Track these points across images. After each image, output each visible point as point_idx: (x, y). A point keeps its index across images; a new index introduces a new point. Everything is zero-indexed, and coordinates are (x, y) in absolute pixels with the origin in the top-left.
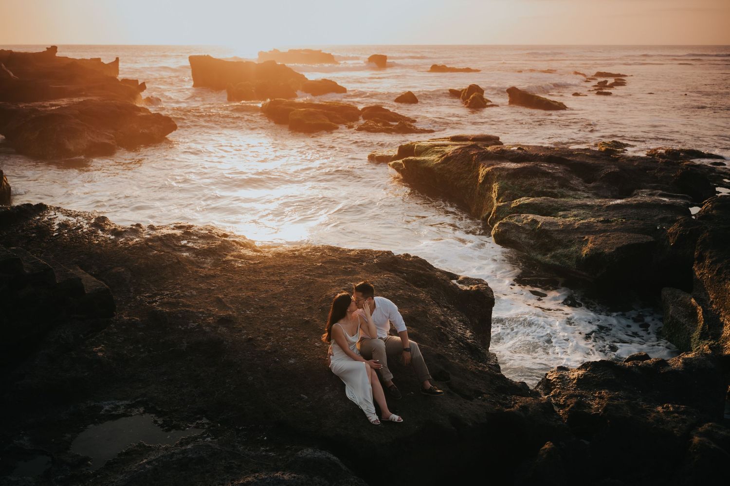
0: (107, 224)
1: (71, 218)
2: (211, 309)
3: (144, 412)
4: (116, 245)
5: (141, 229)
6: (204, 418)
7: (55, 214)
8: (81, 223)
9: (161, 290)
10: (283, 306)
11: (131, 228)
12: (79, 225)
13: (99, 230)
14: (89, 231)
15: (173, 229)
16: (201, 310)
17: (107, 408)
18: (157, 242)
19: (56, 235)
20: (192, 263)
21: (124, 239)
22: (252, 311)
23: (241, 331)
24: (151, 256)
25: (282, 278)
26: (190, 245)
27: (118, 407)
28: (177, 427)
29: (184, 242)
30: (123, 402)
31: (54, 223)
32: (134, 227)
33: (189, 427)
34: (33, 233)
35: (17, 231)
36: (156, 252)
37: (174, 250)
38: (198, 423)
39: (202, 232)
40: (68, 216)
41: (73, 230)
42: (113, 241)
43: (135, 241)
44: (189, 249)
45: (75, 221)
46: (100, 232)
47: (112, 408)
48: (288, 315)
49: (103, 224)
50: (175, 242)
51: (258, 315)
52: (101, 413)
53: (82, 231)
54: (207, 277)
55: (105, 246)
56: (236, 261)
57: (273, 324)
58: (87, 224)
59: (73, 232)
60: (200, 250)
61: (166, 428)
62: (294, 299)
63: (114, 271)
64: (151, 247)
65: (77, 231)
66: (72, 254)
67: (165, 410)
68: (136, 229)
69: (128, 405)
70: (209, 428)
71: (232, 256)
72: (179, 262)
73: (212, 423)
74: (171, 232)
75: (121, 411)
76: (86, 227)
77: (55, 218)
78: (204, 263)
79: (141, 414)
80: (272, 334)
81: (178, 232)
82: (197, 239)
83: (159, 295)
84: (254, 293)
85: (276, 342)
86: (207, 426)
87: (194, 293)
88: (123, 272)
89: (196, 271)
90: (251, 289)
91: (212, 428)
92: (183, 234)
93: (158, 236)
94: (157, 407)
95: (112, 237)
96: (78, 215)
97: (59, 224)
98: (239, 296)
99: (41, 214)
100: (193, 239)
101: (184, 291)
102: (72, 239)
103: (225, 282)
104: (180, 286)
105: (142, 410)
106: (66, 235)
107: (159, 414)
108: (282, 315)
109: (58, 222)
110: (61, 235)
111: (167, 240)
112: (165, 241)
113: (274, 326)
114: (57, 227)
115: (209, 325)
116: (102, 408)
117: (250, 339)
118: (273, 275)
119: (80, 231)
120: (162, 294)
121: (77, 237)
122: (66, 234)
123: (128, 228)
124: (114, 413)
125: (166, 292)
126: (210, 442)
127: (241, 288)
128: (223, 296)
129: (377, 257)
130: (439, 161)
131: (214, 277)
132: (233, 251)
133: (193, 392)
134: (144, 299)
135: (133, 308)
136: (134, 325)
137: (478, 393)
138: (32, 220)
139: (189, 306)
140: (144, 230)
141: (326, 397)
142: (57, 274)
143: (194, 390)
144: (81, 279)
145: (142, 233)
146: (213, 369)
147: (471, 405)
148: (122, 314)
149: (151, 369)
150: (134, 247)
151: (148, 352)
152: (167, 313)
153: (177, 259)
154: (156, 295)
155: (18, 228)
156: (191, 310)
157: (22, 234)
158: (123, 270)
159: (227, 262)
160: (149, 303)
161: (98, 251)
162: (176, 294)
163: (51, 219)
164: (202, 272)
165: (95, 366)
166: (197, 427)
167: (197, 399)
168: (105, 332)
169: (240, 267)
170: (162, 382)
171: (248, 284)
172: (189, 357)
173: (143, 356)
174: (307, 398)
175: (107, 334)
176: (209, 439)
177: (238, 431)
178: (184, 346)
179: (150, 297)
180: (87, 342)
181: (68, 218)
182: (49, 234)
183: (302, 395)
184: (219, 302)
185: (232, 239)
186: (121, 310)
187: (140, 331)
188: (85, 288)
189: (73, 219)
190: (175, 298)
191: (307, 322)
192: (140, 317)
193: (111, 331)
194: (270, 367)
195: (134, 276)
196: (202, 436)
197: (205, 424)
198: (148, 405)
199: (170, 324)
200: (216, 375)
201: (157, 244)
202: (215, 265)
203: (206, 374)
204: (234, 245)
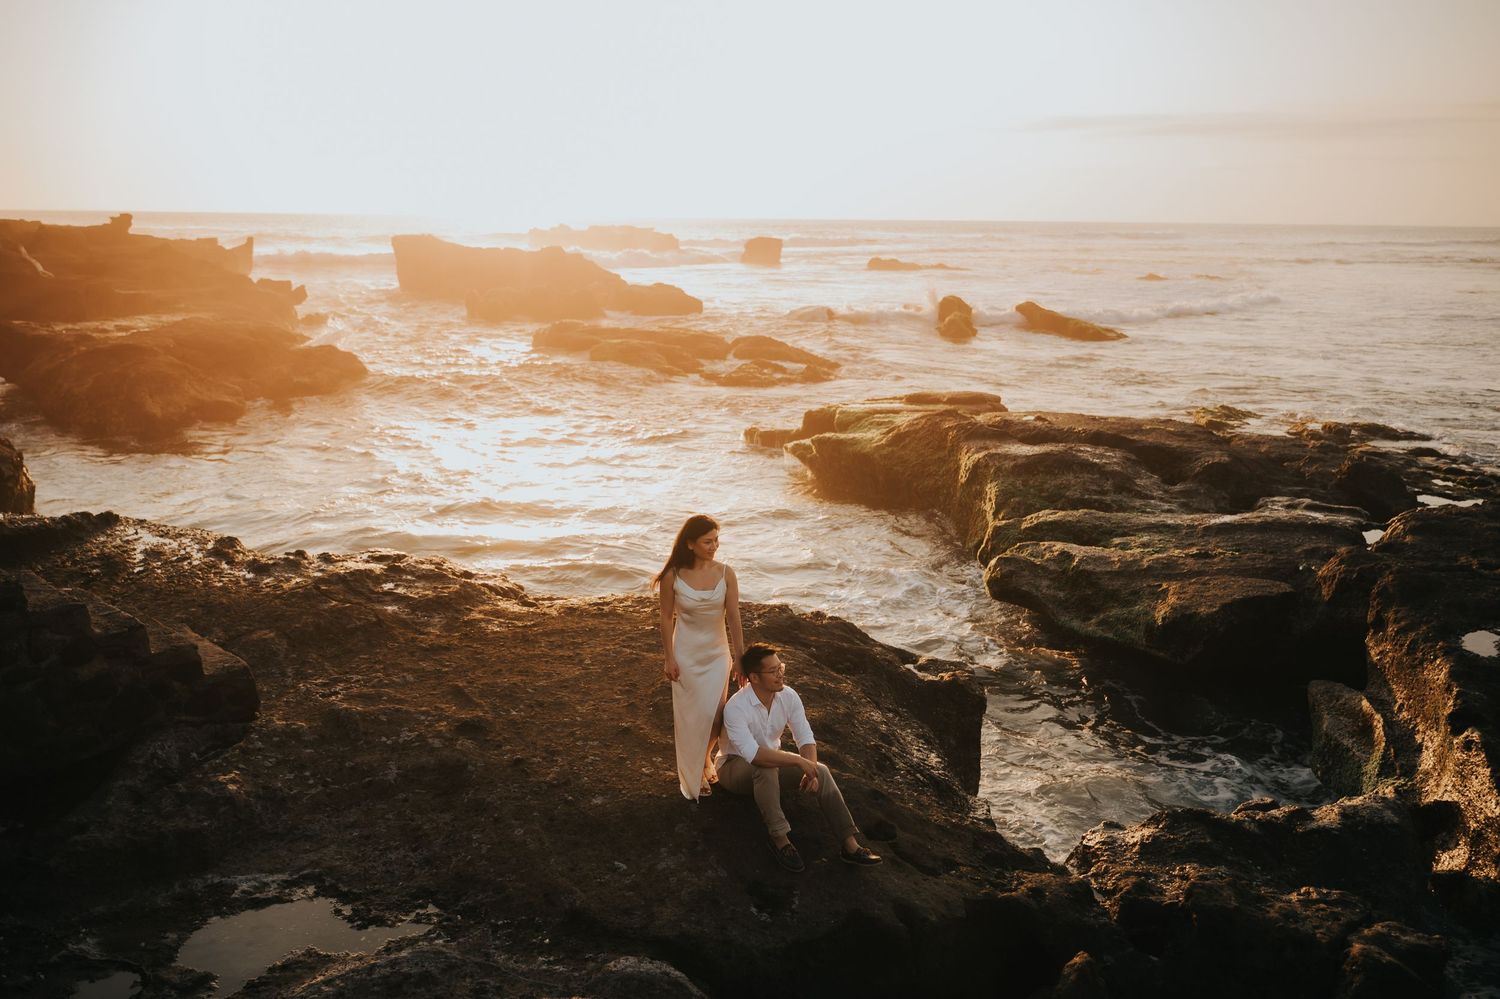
0: (238, 552)
1: (167, 541)
2: (443, 706)
3: (316, 895)
4: (258, 590)
5: (306, 561)
6: (430, 905)
7: (136, 533)
8: (188, 549)
9: (347, 673)
10: (581, 702)
11: (285, 559)
12: (183, 552)
13: (224, 563)
14: (204, 563)
15: (368, 562)
16: (423, 709)
17: (245, 886)
18: (337, 584)
19: (139, 572)
20: (404, 624)
21: (272, 579)
22: (521, 710)
23: (500, 746)
24: (325, 611)
25: (578, 651)
26: (401, 591)
27: (266, 885)
28: (380, 922)
29: (388, 586)
30: (276, 877)
31: (135, 550)
32: (291, 557)
33: (402, 921)
34: (95, 567)
35: (63, 563)
36: (334, 603)
37: (369, 599)
38: (418, 914)
39: (424, 567)
40: (161, 536)
41: (172, 562)
42: (251, 583)
43: (293, 582)
44: (398, 599)
45: (175, 545)
46: (224, 566)
47: (255, 887)
48: (590, 717)
49: (230, 551)
50: (371, 585)
51: (532, 717)
52: (233, 896)
53: (190, 563)
54: (434, 650)
55: (237, 592)
56: (489, 622)
57: (562, 735)
58: (199, 550)
59: (173, 566)
60: (420, 601)
61: (359, 923)
62: (600, 690)
63: (255, 636)
64: (325, 593)
65: (180, 564)
66: (173, 605)
67: (355, 890)
68: (295, 561)
69: (286, 881)
70: (440, 922)
71: (480, 612)
72: (379, 622)
73: (446, 915)
74: (362, 566)
75: (272, 892)
76: (197, 558)
77: (135, 540)
78: (427, 625)
79: (311, 898)
80: (559, 753)
81: (377, 567)
82: (414, 581)
83: (340, 682)
84: (524, 678)
85: (567, 767)
86: (435, 920)
87: (410, 678)
88: (273, 639)
89: (413, 640)
90: (520, 672)
91: (445, 923)
92: (385, 570)
93: (338, 574)
94: (340, 885)
95: (250, 576)
96: (182, 535)
97: (145, 552)
98: (497, 684)
99: (109, 532)
100: (407, 581)
101: (390, 675)
102: (170, 578)
103: (468, 658)
104: (382, 666)
105: (311, 890)
106: (159, 571)
107: (344, 898)
108: (579, 719)
109: (143, 547)
110: (148, 571)
111: (356, 580)
112: (352, 584)
113: (563, 737)
114: (140, 557)
115: (439, 735)
116: (235, 887)
117: (518, 762)
118: (560, 647)
119: (185, 563)
120: (347, 681)
121: (181, 574)
122: (158, 568)
123: (280, 559)
124: (258, 895)
125: (355, 677)
126: (443, 946)
127: (500, 670)
128: (465, 684)
129: (760, 616)
130: (883, 442)
131: (447, 649)
132: (483, 603)
133: (408, 859)
134: (313, 688)
135: (292, 705)
136: (296, 735)
137: (950, 864)
138: (92, 543)
139: (400, 701)
140: (311, 564)
141: (661, 866)
142: (151, 638)
143: (411, 854)
144: (196, 647)
145: (308, 568)
146: (448, 817)
147: (936, 884)
148: (272, 715)
149: (328, 817)
150: (293, 592)
151: (323, 786)
152: (359, 713)
153: (377, 616)
154: (336, 681)
155: (64, 558)
156: (404, 708)
157: (73, 568)
158: (272, 635)
159: (473, 623)
160: (323, 696)
161: (224, 601)
162: (376, 680)
163: (128, 542)
164: (425, 641)
165: (222, 809)
166: (417, 921)
167: (417, 872)
168: (241, 747)
169: (497, 632)
170: (349, 841)
171: (513, 662)
172: (402, 796)
173: (313, 791)
174: (625, 867)
175: (244, 751)
176: (441, 941)
177: (496, 928)
178: (393, 772)
179: (324, 685)
180: (206, 766)
181: (162, 540)
182: (124, 570)
183: (616, 863)
184: (458, 694)
185: (480, 582)
186: (270, 708)
187: (306, 747)
188: (204, 666)
189: (171, 541)
190: (373, 686)
191: (627, 730)
192: (306, 721)
193: (251, 746)
194: (556, 812)
195: (294, 646)
196: (425, 937)
197: (434, 915)
198: (324, 881)
199: (365, 734)
200: (453, 826)
201: (337, 587)
202: (449, 628)
203: (435, 825)
204: (485, 593)
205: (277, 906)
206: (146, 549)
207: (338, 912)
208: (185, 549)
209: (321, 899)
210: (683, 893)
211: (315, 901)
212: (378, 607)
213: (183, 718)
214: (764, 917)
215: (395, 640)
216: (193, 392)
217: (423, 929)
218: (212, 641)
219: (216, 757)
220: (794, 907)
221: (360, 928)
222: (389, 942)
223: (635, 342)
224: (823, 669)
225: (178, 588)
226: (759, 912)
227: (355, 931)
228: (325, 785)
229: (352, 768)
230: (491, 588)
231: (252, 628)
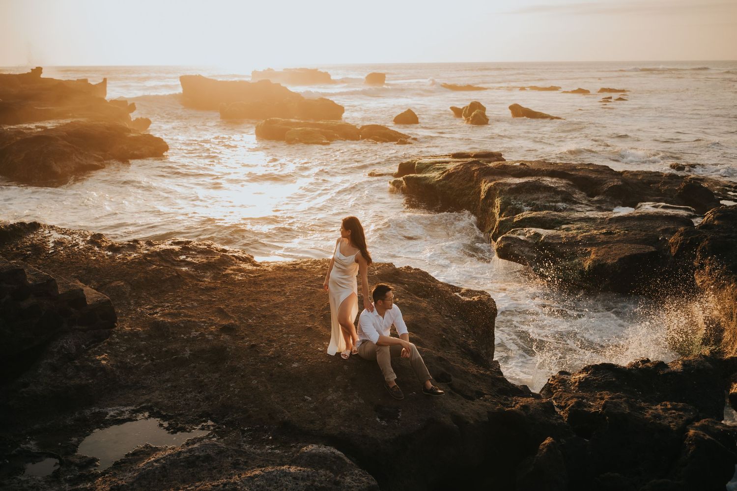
0: (103, 241)
1: (66, 236)
2: (213, 318)
3: (150, 417)
4: (114, 261)
5: (139, 245)
6: (209, 421)
7: (50, 233)
8: (77, 240)
9: (162, 302)
10: (285, 315)
11: (128, 244)
12: (74, 242)
13: (96, 247)
14: (86, 247)
15: (171, 245)
16: (203, 320)
17: (112, 413)
18: (156, 257)
19: (52, 253)
20: (191, 276)
21: (121, 255)
22: (254, 320)
23: (243, 338)
24: (150, 271)
25: (283, 289)
26: (189, 259)
27: (123, 412)
28: (183, 430)
29: (183, 257)
30: (128, 408)
31: (49, 241)
32: (131, 243)
33: (194, 429)
34: (29, 251)
35: (12, 249)
36: (154, 266)
37: (173, 264)
38: (203, 425)
39: (201, 247)
40: (63, 234)
41: (68, 247)
42: (110, 257)
43: (133, 256)
44: (188, 264)
45: (70, 238)
46: (96, 249)
47: (117, 414)
48: (290, 322)
49: (99, 241)
50: (173, 257)
51: (260, 323)
52: (106, 418)
53: (78, 248)
54: (208, 289)
55: (103, 262)
56: (236, 274)
57: (275, 332)
58: (83, 241)
59: (69, 249)
60: (199, 265)
61: (172, 430)
62: (295, 308)
63: (113, 284)
64: (150, 262)
65: (73, 248)
66: (70, 269)
67: (170, 414)
68: (133, 245)
69: (133, 410)
70: (214, 429)
71: (231, 270)
72: (178, 276)
73: (217, 425)
74: (168, 247)
75: (126, 416)
76: (82, 244)
77: (49, 236)
78: (204, 277)
79: (147, 419)
80: (274, 341)
81: (177, 248)
82: (196, 255)
83: (159, 307)
84: (255, 303)
85: (278, 348)
86: (212, 428)
87: (195, 304)
88: (123, 286)
89: (197, 285)
90: (252, 300)
91: (217, 430)
92: (181, 249)
93: (156, 252)
94: (162, 411)
95: (110, 253)
96: (73, 233)
97: (54, 242)
98: (241, 306)
99: (35, 232)
100: (192, 254)
101: (185, 303)
102: (68, 255)
103: (225, 294)
104: (180, 298)
105: (147, 414)
106: (62, 252)
107: (164, 418)
108: (284, 323)
109: (53, 240)
110: (56, 252)
111: (165, 255)
112: (164, 256)
113: (276, 333)
114: (52, 245)
115: (211, 333)
116: (107, 414)
117: (253, 346)
118: (274, 286)
119: (76, 248)
120: (162, 306)
121: (74, 253)
122: (61, 250)
123: (125, 244)
124: (119, 417)
125: (167, 305)
126: (216, 441)
127: (242, 299)
128: (224, 307)
129: (378, 269)
130: (441, 178)
131: (214, 289)
132: (233, 265)
133: (197, 397)
134: (144, 310)
135: (134, 319)
136: (136, 334)
137: (480, 394)
138: (26, 238)
139: (190, 316)
140: (142, 246)
141: (330, 397)
142: (59, 286)
143: (198, 395)
144: (83, 290)
145: (140, 249)
146: (217, 375)
147: (473, 404)
148: (124, 325)
149: (154, 376)
150: (133, 262)
151: (151, 361)
152: (169, 323)
153: (177, 273)
154: (157, 307)
155: (12, 246)
156: (193, 320)
157: (17, 251)
158: (122, 283)
159: (227, 275)
160: (150, 314)
161: (97, 266)
162: (177, 306)
163: (45, 237)
164: (203, 285)
165: (99, 374)
166: (203, 429)
167: (202, 404)
168: (108, 341)
169: (240, 280)
170: (166, 389)
171: (249, 295)
172: (193, 365)
173: (146, 364)
174: (310, 399)
175: (109, 343)
176: (215, 439)
177: (243, 432)
178: (187, 353)
179: (150, 309)
180: (90, 351)
181: (63, 236)
182: (44, 252)
183: (306, 397)
184: (221, 312)
185: (231, 254)
186: (121, 321)
187: (142, 341)
188: (87, 300)
189: (68, 236)
190: (176, 309)
191: (310, 328)
192: (141, 327)
193: (113, 341)
194: (273, 371)
195: (134, 289)
196: (207, 437)
197: (211, 426)
198: (153, 410)
199: (173, 333)
200: (220, 380)
201: (156, 258)
202: (215, 278)
203: (210, 379)
204: (234, 260)
205: (129, 423)
206: (55, 241)
207: (161, 425)
208: (75, 240)
209: (152, 419)
210: (341, 411)
211: (149, 420)
212: (178, 268)
213: (77, 327)
214: (384, 423)
215: (186, 284)
216: (77, 160)
217: (205, 433)
218: (91, 287)
219: (95, 347)
220: (399, 417)
221: (173, 433)
222: (188, 440)
223: (309, 129)
224: (412, 295)
225: (72, 260)
226: (381, 421)
227: (170, 435)
228: (153, 360)
229: (166, 351)
230: (237, 257)
231: (112, 280)
